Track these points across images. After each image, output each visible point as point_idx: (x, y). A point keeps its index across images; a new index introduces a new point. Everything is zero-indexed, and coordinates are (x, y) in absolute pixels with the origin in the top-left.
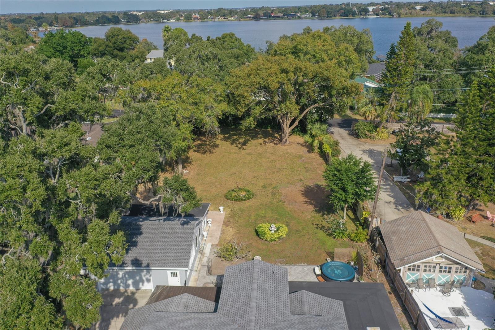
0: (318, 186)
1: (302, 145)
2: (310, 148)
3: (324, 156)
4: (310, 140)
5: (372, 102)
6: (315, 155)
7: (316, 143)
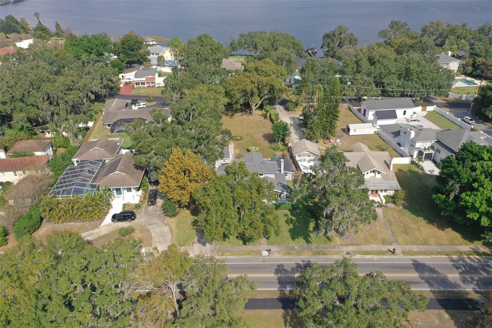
0: (269, 134)
1: (261, 116)
2: (265, 116)
3: (272, 120)
4: (265, 112)
5: (294, 93)
6: (268, 121)
7: (268, 115)
